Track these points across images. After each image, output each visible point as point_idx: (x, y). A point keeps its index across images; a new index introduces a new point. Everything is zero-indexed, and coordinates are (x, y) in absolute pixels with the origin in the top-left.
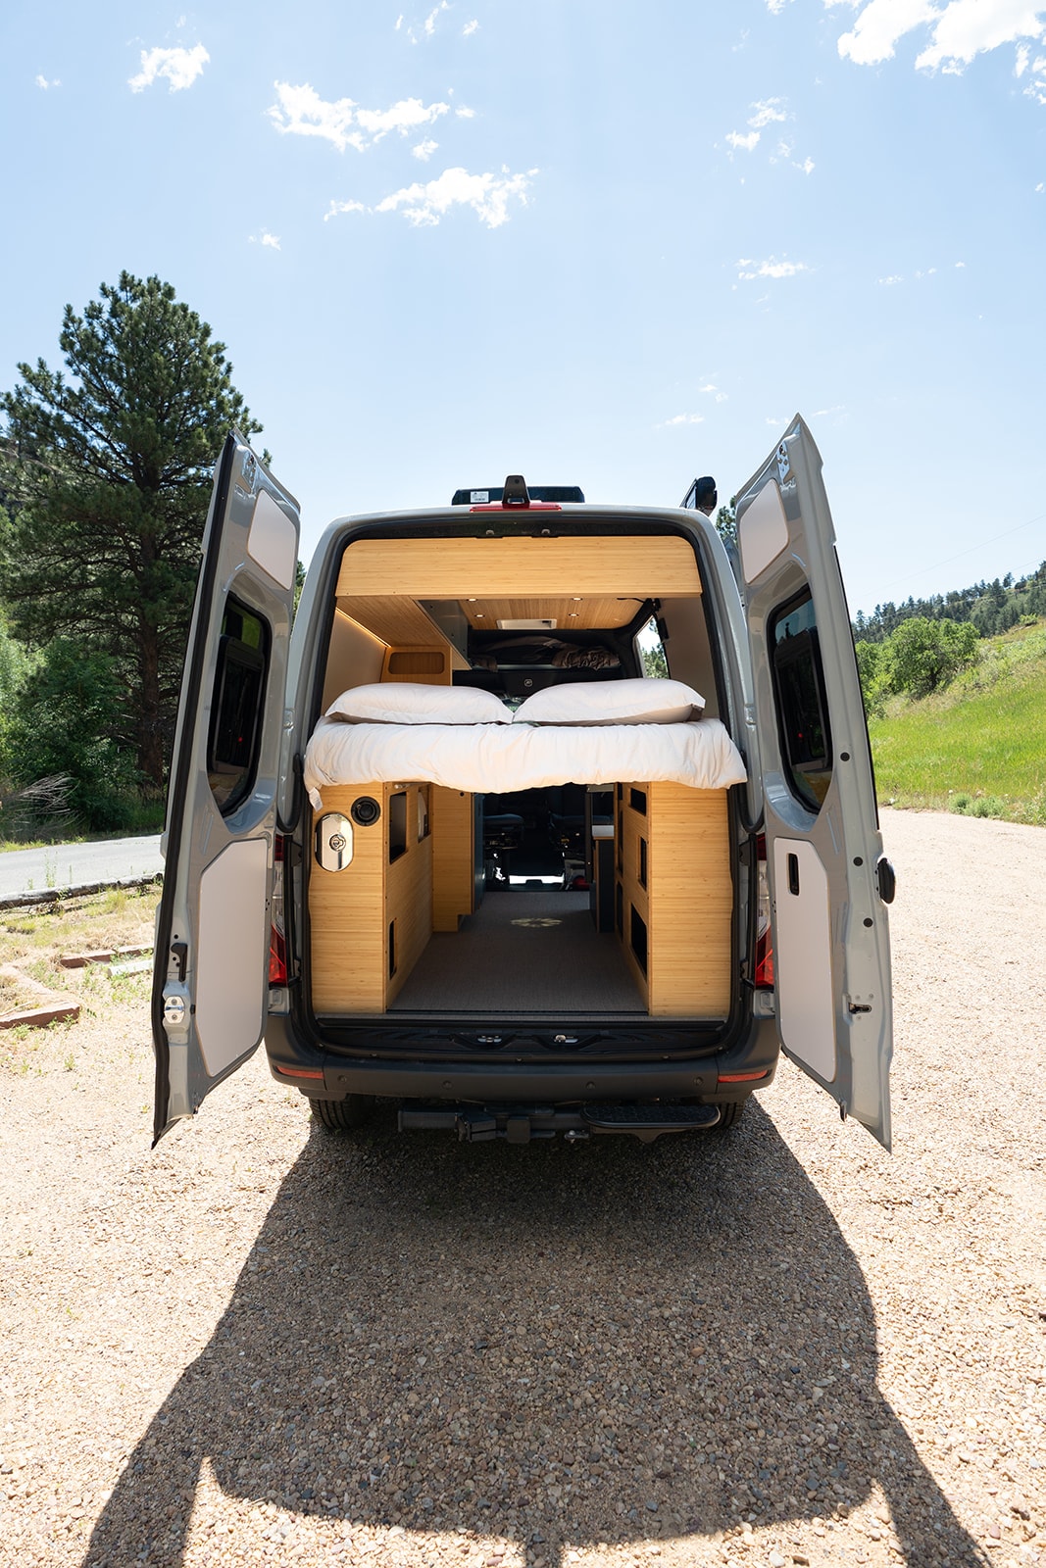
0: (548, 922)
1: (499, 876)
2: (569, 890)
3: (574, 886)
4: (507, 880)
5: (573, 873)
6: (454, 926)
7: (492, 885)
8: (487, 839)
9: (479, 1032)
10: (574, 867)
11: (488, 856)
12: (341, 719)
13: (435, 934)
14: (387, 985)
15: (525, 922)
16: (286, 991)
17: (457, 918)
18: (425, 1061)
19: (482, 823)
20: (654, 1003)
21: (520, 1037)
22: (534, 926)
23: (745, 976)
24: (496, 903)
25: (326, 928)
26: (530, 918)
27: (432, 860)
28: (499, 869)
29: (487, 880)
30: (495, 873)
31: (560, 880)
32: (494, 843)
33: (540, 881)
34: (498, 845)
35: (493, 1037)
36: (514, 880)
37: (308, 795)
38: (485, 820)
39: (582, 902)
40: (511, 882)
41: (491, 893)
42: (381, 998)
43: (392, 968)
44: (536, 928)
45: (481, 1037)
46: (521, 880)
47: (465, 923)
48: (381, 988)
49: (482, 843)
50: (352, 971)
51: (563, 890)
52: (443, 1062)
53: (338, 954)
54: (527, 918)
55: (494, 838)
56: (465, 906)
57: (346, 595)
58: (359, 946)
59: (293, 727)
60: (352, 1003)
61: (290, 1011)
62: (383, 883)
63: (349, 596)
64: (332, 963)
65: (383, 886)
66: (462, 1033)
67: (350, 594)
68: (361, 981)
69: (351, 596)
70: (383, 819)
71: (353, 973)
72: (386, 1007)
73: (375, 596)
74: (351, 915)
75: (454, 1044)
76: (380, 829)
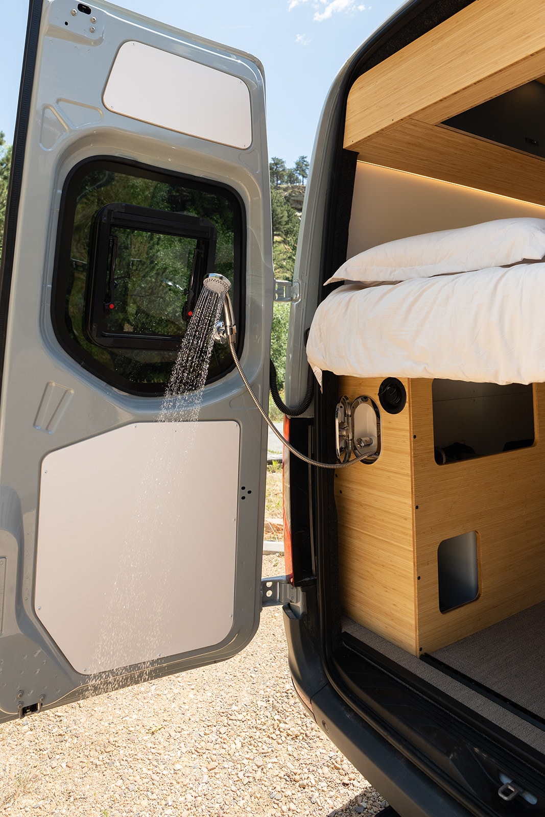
16: (299, 592)
37: (314, 373)
42: (414, 636)
48: (414, 622)
50: (385, 588)
53: (374, 563)
57: (352, 143)
58: (391, 561)
59: (300, 300)
60: (386, 627)
61: (302, 614)
62: (412, 489)
63: (354, 144)
64: (368, 572)
65: (412, 491)
66: (476, 750)
67: (354, 142)
68: (394, 605)
69: (357, 143)
70: (409, 406)
71: (386, 591)
72: (421, 649)
73: (377, 132)
74: (383, 520)
75: (451, 763)
76: (407, 418)
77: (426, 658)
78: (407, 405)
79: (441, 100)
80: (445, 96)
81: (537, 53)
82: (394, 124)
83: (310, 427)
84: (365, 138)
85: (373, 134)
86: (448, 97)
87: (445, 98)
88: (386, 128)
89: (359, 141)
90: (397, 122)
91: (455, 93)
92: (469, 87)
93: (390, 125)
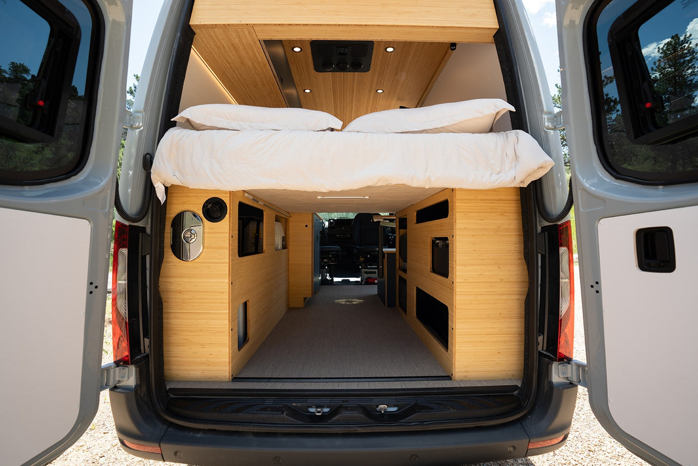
0: (356, 301)
1: (328, 278)
2: (364, 284)
3: (368, 282)
4: (332, 280)
5: (366, 276)
6: (302, 304)
7: (324, 282)
8: (322, 258)
9: (310, 401)
10: (366, 273)
11: (322, 267)
12: (189, 125)
13: (290, 309)
14: (233, 357)
15: (342, 301)
16: (133, 369)
17: (303, 299)
18: (257, 434)
19: (319, 249)
20: (457, 370)
21: (346, 408)
22: (348, 303)
23: (540, 348)
24: (326, 291)
25: (181, 309)
26: (346, 299)
27: (288, 265)
28: (328, 274)
29: (322, 280)
30: (326, 276)
31: (359, 279)
32: (325, 260)
33: (349, 280)
34: (328, 262)
35: (322, 407)
36: (336, 279)
37: (154, 188)
38: (320, 248)
39: (373, 290)
40: (334, 281)
41: (322, 286)
42: (227, 368)
43: (242, 341)
44: (349, 304)
45: (311, 407)
46: (340, 279)
47: (308, 302)
48: (228, 360)
49: (318, 260)
50: (203, 345)
51: (361, 284)
52: (274, 435)
53: (191, 331)
54: (343, 299)
55: (326, 258)
56: (308, 293)
57: (198, 23)
58: (208, 325)
59: (142, 128)
60: (203, 373)
61: (135, 386)
62: (229, 271)
63: (201, 25)
64: (186, 339)
65: (229, 273)
66: (294, 404)
67: (202, 23)
68: (211, 354)
69: (203, 25)
70: (230, 216)
71: (203, 348)
72: (232, 376)
73: (224, 25)
74: (202, 298)
75: (286, 417)
76: (227, 224)
77: (235, 379)
78: (227, 215)
79: (279, 25)
80: (284, 23)
81: (342, 25)
82: (240, 24)
83: (141, 234)
84: (213, 25)
85: (220, 25)
86: (285, 24)
87: (283, 25)
88: (233, 25)
89: (206, 25)
90: (243, 25)
91: (290, 25)
92: (299, 25)
93: (237, 24)
